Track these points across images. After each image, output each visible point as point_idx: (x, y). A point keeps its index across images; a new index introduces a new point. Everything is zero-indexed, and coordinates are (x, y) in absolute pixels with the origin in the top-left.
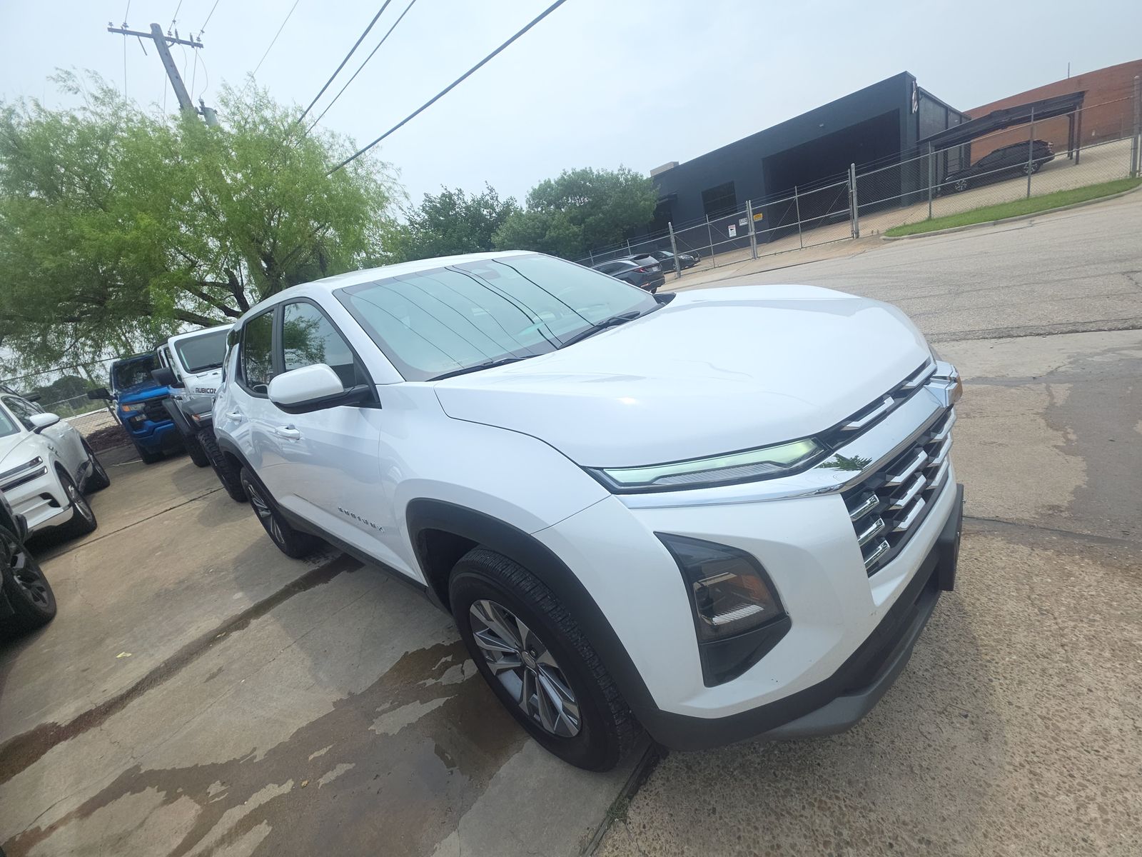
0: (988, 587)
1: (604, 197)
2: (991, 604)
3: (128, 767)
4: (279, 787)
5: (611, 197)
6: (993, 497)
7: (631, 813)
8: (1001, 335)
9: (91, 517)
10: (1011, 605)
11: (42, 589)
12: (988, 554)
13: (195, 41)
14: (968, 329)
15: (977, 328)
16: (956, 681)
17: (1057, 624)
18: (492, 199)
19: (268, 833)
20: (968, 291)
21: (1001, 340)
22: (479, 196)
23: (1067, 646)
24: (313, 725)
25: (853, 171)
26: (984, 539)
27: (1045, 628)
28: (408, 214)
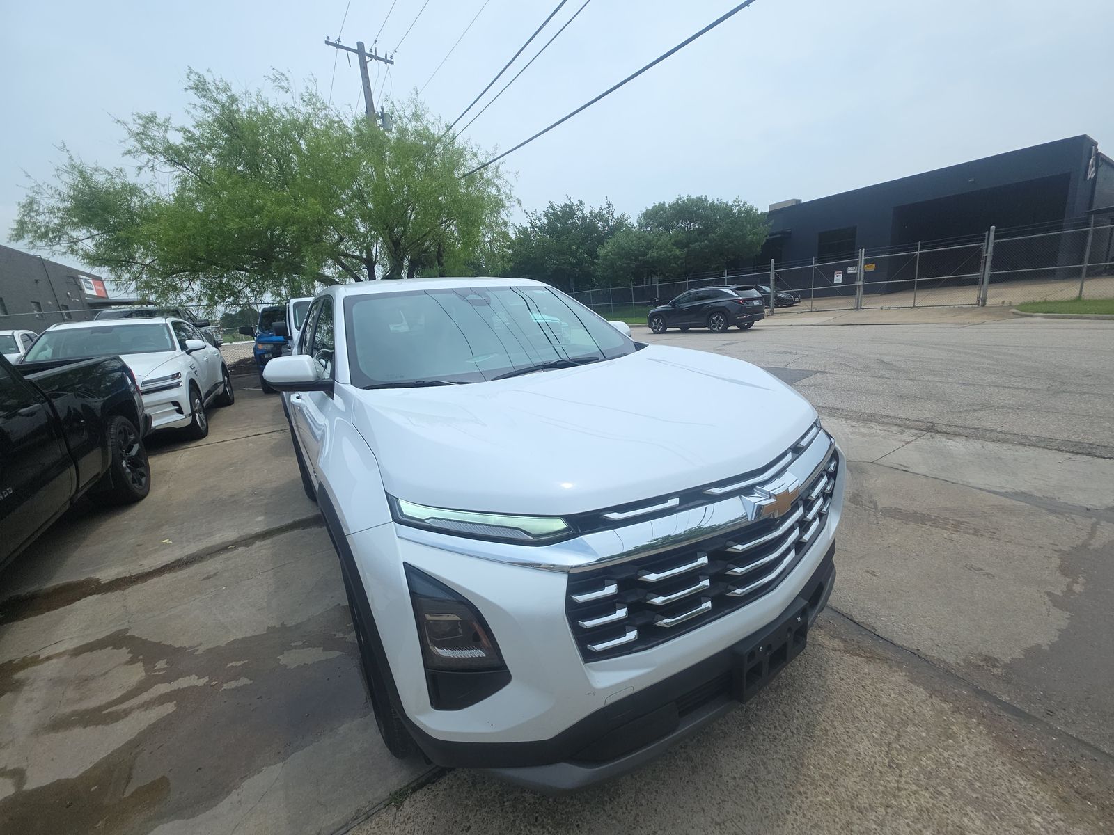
0: (855, 718)
1: (714, 225)
2: (845, 737)
3: (122, 628)
4: (198, 679)
5: (721, 226)
6: (931, 628)
7: (406, 803)
8: (1080, 451)
9: (205, 427)
10: (864, 746)
11: (142, 475)
12: (879, 686)
13: (389, 58)
14: (1045, 434)
15: (1057, 437)
16: (754, 800)
17: (898, 782)
18: (608, 213)
19: (171, 712)
20: (1070, 392)
21: (1078, 457)
22: (597, 210)
23: (892, 808)
24: (245, 640)
25: (992, 234)
26: (887, 668)
27: (882, 782)
28: (531, 218)
